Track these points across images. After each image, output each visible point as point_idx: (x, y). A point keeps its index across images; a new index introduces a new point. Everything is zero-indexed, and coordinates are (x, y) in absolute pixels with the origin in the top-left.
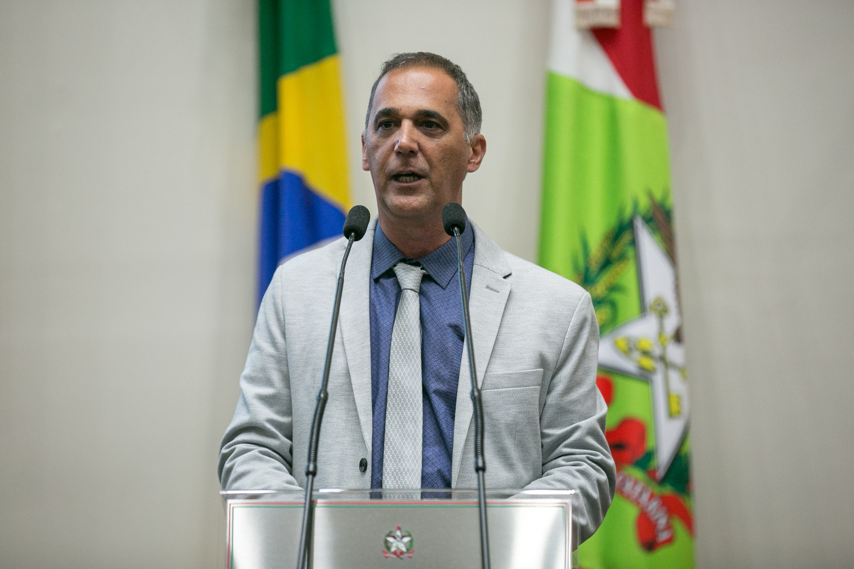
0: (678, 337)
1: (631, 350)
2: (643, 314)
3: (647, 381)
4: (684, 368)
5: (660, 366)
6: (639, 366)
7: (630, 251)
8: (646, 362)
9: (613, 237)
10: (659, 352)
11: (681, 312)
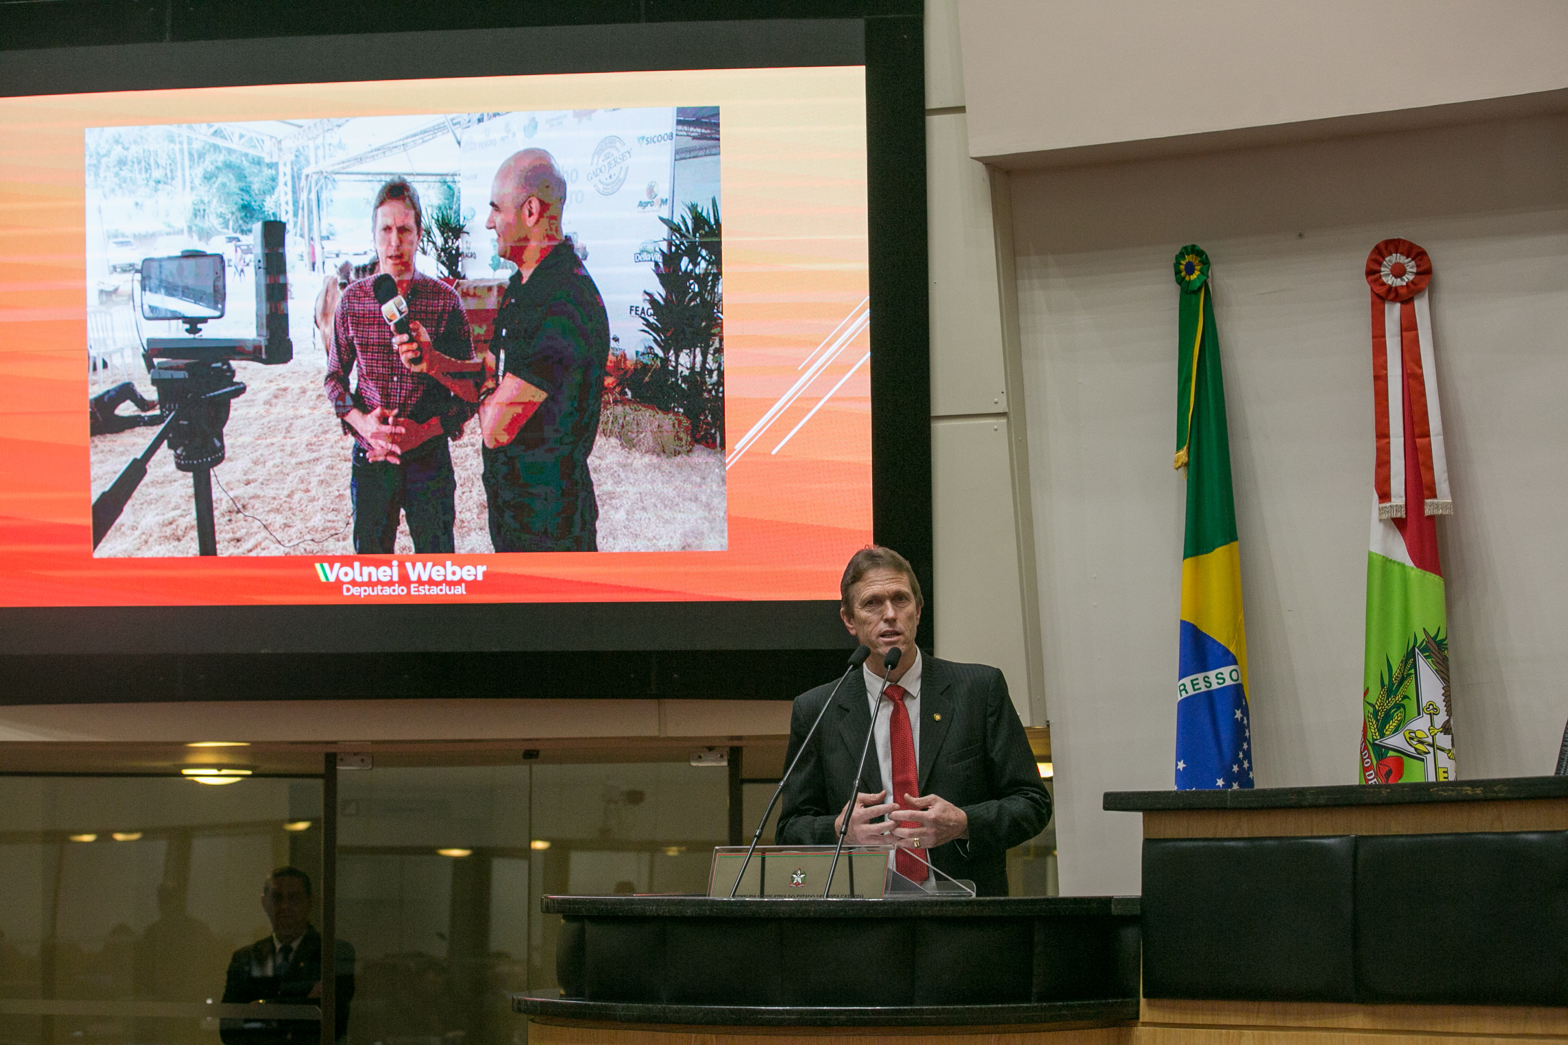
0: (1445, 730)
1: (1411, 738)
2: (1419, 714)
3: (1423, 760)
4: (1450, 750)
5: (1431, 749)
6: (1416, 749)
7: (1412, 671)
8: (1420, 746)
9: (1405, 662)
10: (1430, 740)
11: (1449, 712)
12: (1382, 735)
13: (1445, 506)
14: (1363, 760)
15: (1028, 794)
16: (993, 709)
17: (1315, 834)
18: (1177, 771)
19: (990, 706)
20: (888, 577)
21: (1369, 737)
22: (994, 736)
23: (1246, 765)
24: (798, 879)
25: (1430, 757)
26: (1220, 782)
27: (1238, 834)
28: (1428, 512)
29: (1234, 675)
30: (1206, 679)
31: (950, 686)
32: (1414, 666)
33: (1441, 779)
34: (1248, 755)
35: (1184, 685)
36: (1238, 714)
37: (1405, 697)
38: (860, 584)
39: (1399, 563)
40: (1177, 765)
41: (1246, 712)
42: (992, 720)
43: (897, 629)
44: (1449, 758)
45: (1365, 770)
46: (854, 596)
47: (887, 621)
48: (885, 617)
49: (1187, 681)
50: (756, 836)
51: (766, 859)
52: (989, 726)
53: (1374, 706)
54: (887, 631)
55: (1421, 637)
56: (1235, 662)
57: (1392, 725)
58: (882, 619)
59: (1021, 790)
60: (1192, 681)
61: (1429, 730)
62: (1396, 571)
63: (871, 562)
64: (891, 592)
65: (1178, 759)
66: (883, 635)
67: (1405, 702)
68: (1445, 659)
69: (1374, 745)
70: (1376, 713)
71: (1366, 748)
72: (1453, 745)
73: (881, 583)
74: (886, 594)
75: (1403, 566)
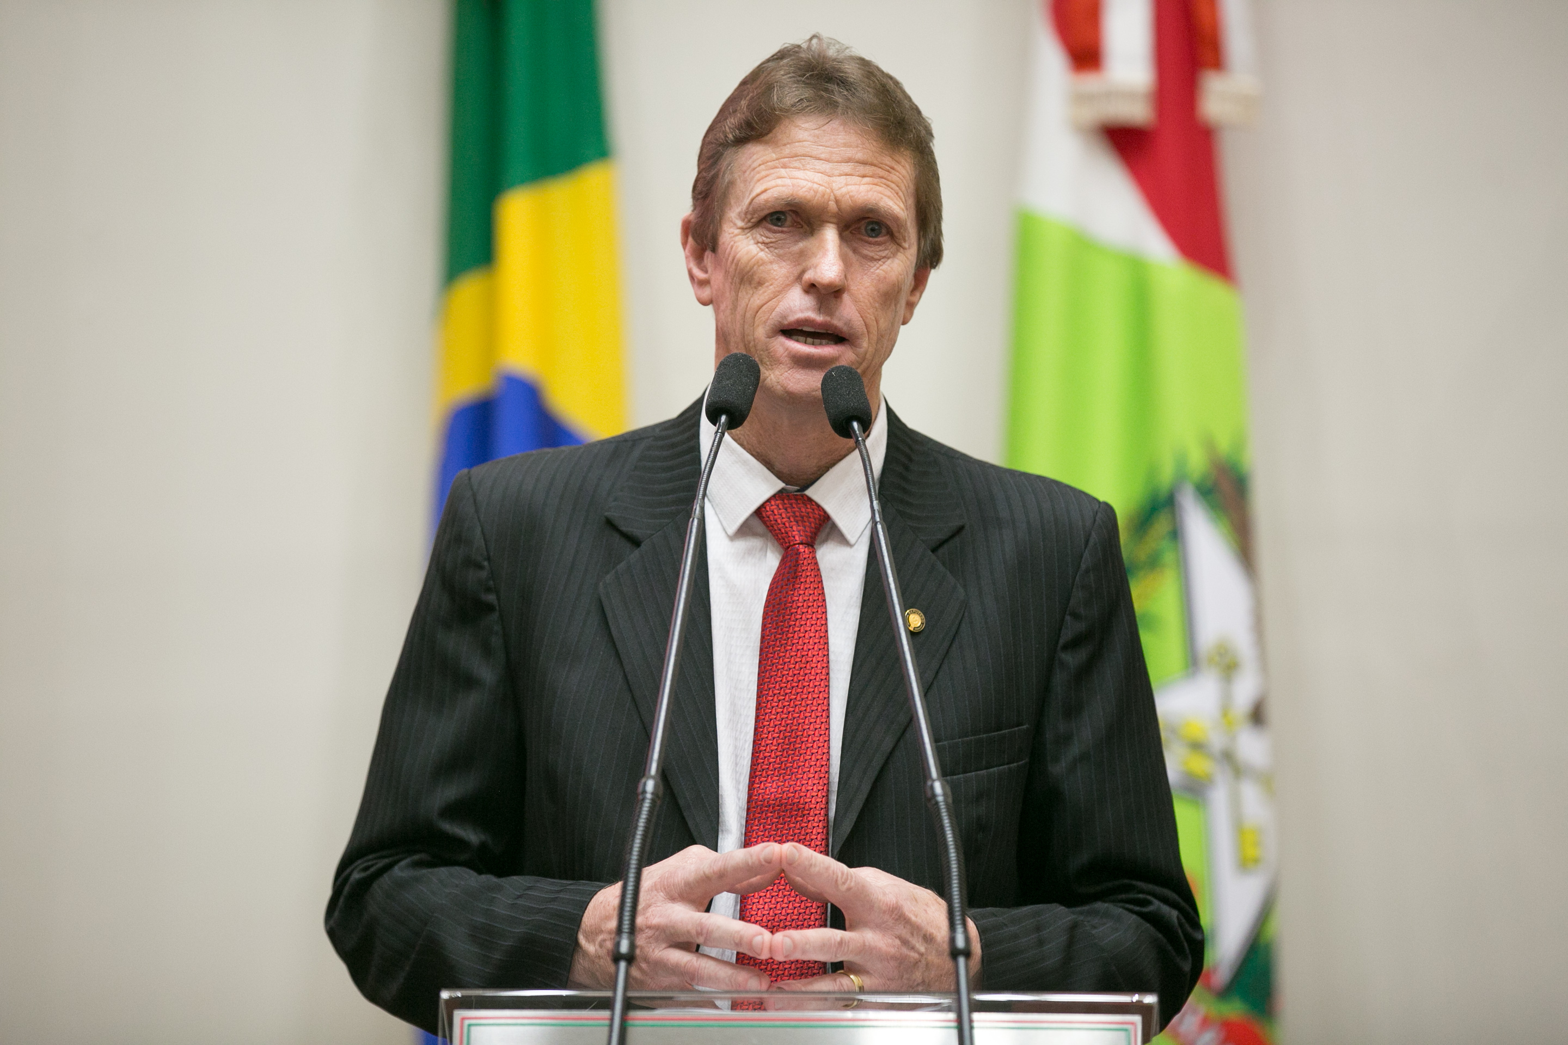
0: (1257, 716)
15: (1145, 903)
16: (1081, 627)
19: (1076, 616)
20: (850, 152)
22: (1073, 710)
31: (961, 528)
38: (755, 154)
42: (1072, 659)
43: (837, 322)
46: (732, 183)
47: (812, 288)
48: (809, 276)
52: (1059, 679)
54: (807, 322)
55: (1198, 456)
58: (799, 277)
59: (1128, 888)
63: (807, 93)
64: (847, 203)
66: (790, 331)
73: (826, 167)
74: (832, 206)
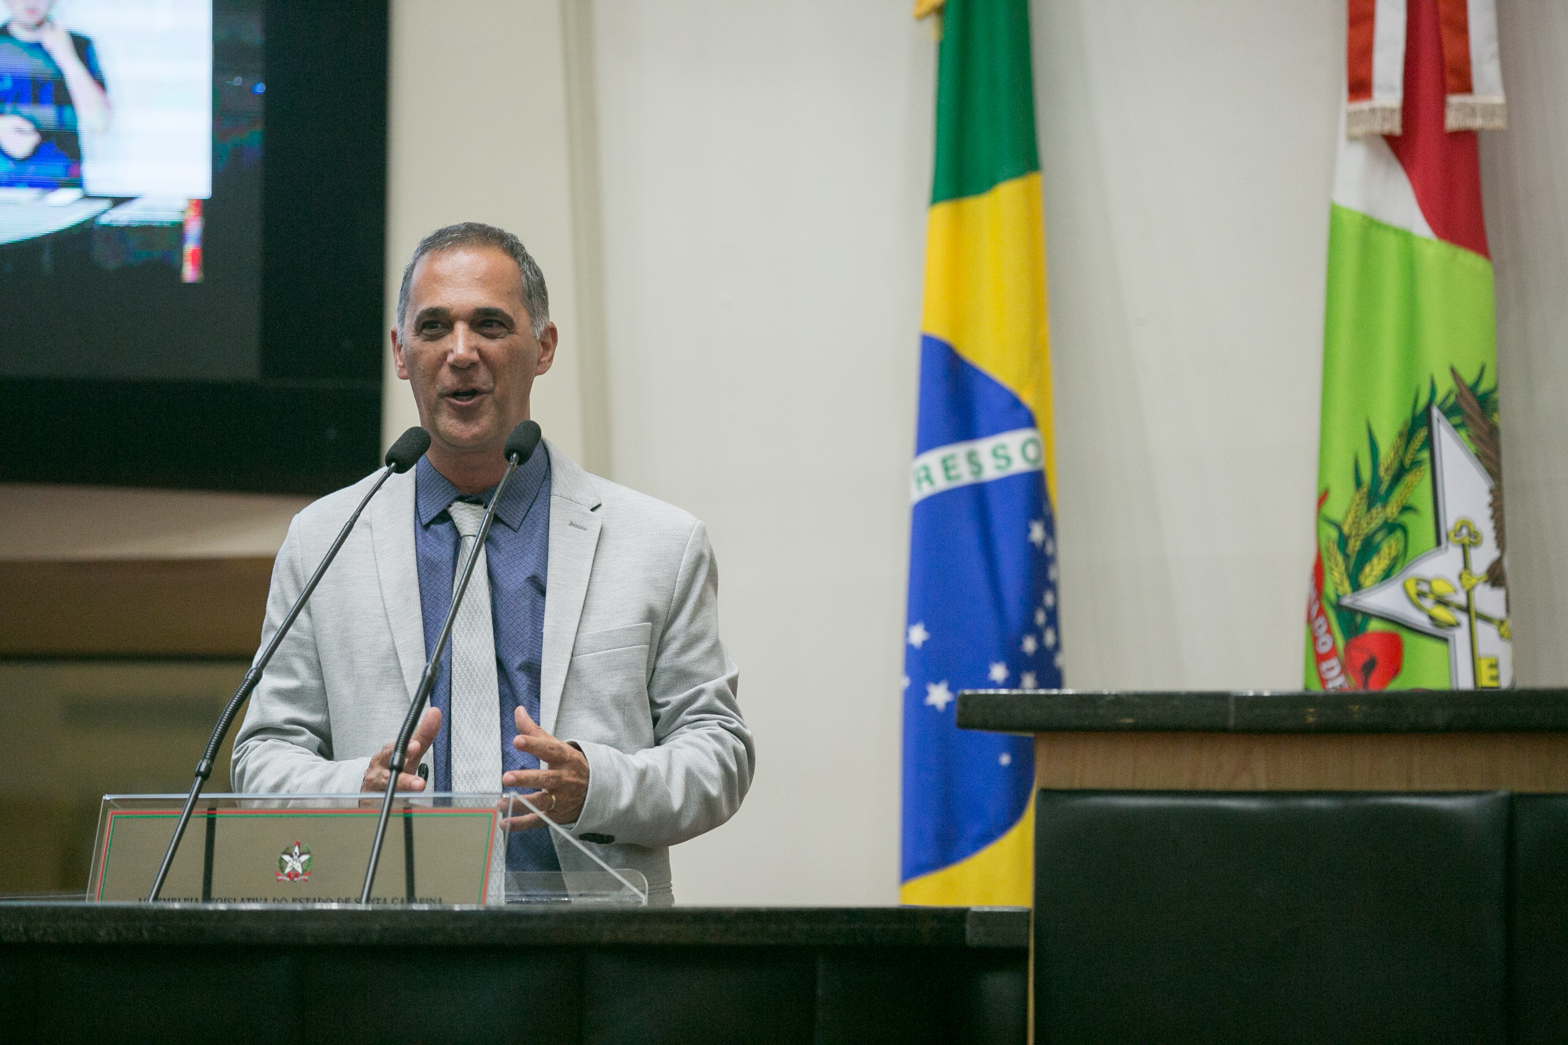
1: (1421, 595)
2: (1439, 543)
3: (1445, 640)
4: (1502, 622)
5: (1463, 618)
6: (1432, 618)
7: (1425, 455)
8: (1442, 613)
9: (1408, 435)
10: (1461, 599)
11: (1501, 541)
12: (1356, 586)
13: (1489, 111)
14: (1315, 639)
17: (1417, 786)
18: (910, 648)
21: (1329, 589)
23: (1049, 638)
24: (294, 864)
25: (1461, 636)
26: (999, 672)
27: (1244, 783)
28: (1453, 121)
29: (1031, 451)
30: (972, 458)
32: (1429, 443)
33: (1485, 682)
34: (1053, 618)
35: (926, 468)
36: (1037, 533)
37: (1406, 509)
39: (1396, 231)
40: (907, 635)
41: (1050, 529)
44: (1502, 636)
45: (1320, 658)
49: (933, 458)
50: (198, 774)
51: (218, 822)
53: (1339, 527)
55: (1445, 385)
56: (1030, 422)
57: (1377, 566)
60: (944, 461)
61: (1460, 577)
62: (1390, 246)
65: (912, 620)
67: (1407, 519)
68: (1493, 432)
69: (1339, 608)
70: (1343, 541)
71: (1321, 612)
72: (1508, 610)
75: (1406, 236)
